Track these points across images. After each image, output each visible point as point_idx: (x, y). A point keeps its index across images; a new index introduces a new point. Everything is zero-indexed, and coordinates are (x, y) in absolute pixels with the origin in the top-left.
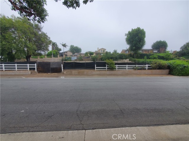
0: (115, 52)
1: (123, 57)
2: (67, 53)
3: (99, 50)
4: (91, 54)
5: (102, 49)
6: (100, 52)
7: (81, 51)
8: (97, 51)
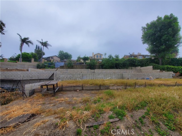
0: (117, 57)
1: (136, 64)
2: (53, 58)
3: (94, 56)
4: (85, 59)
5: (99, 54)
6: (96, 58)
7: (72, 58)
8: (92, 57)
